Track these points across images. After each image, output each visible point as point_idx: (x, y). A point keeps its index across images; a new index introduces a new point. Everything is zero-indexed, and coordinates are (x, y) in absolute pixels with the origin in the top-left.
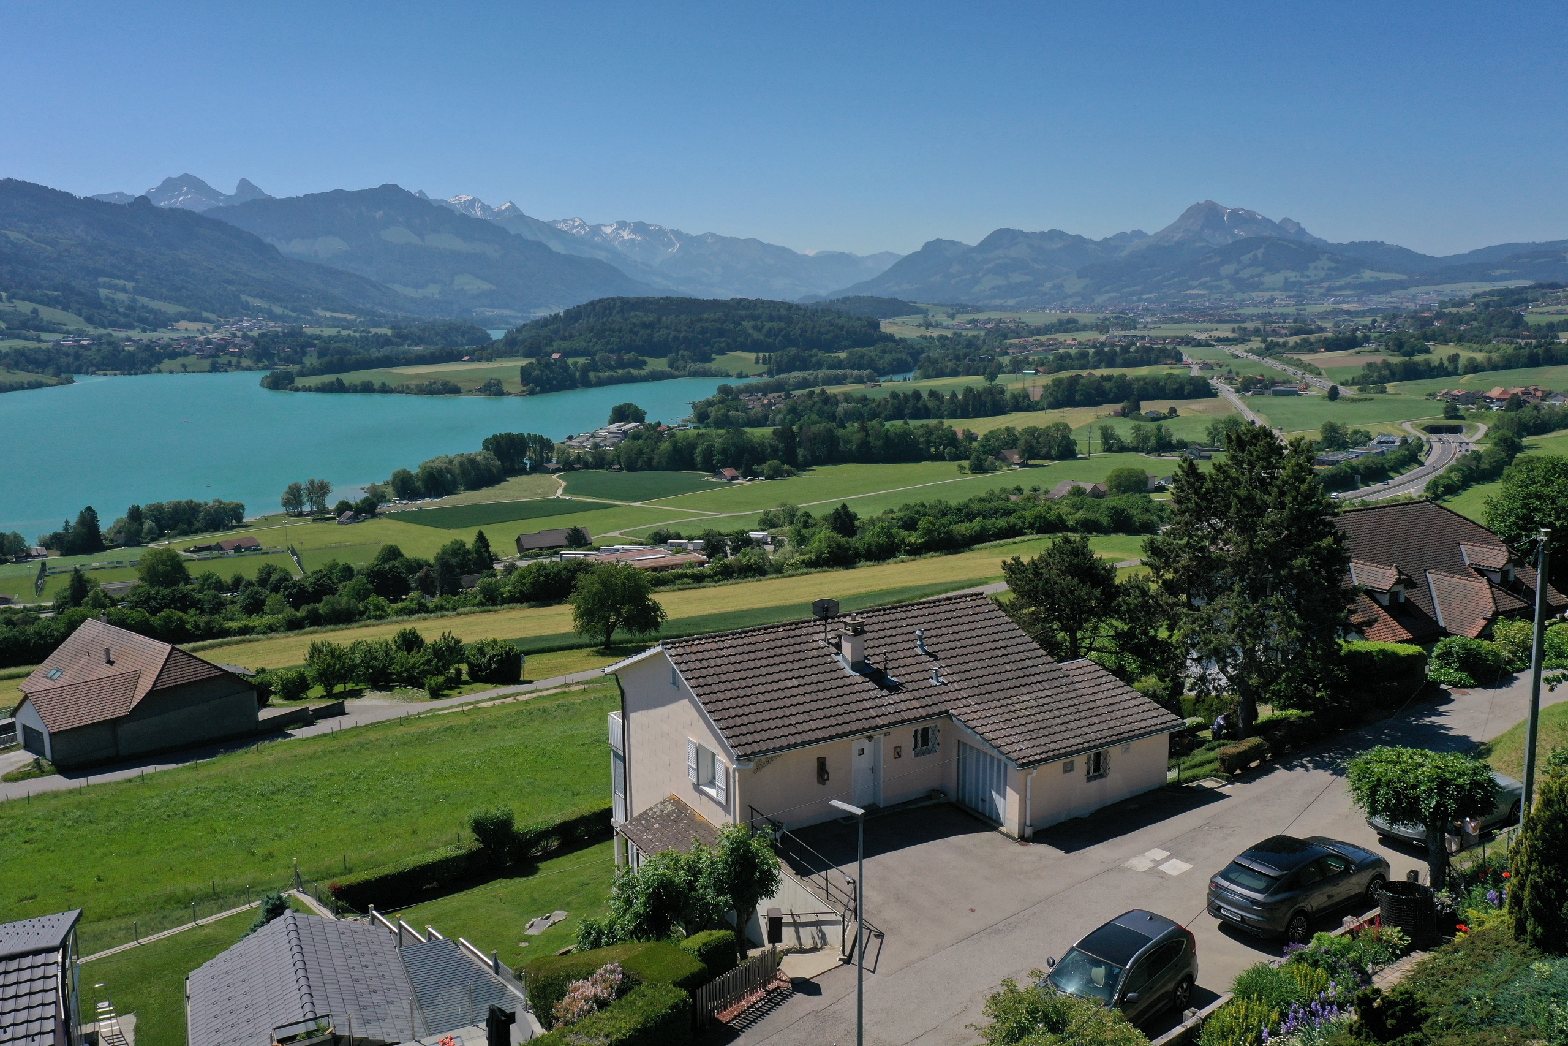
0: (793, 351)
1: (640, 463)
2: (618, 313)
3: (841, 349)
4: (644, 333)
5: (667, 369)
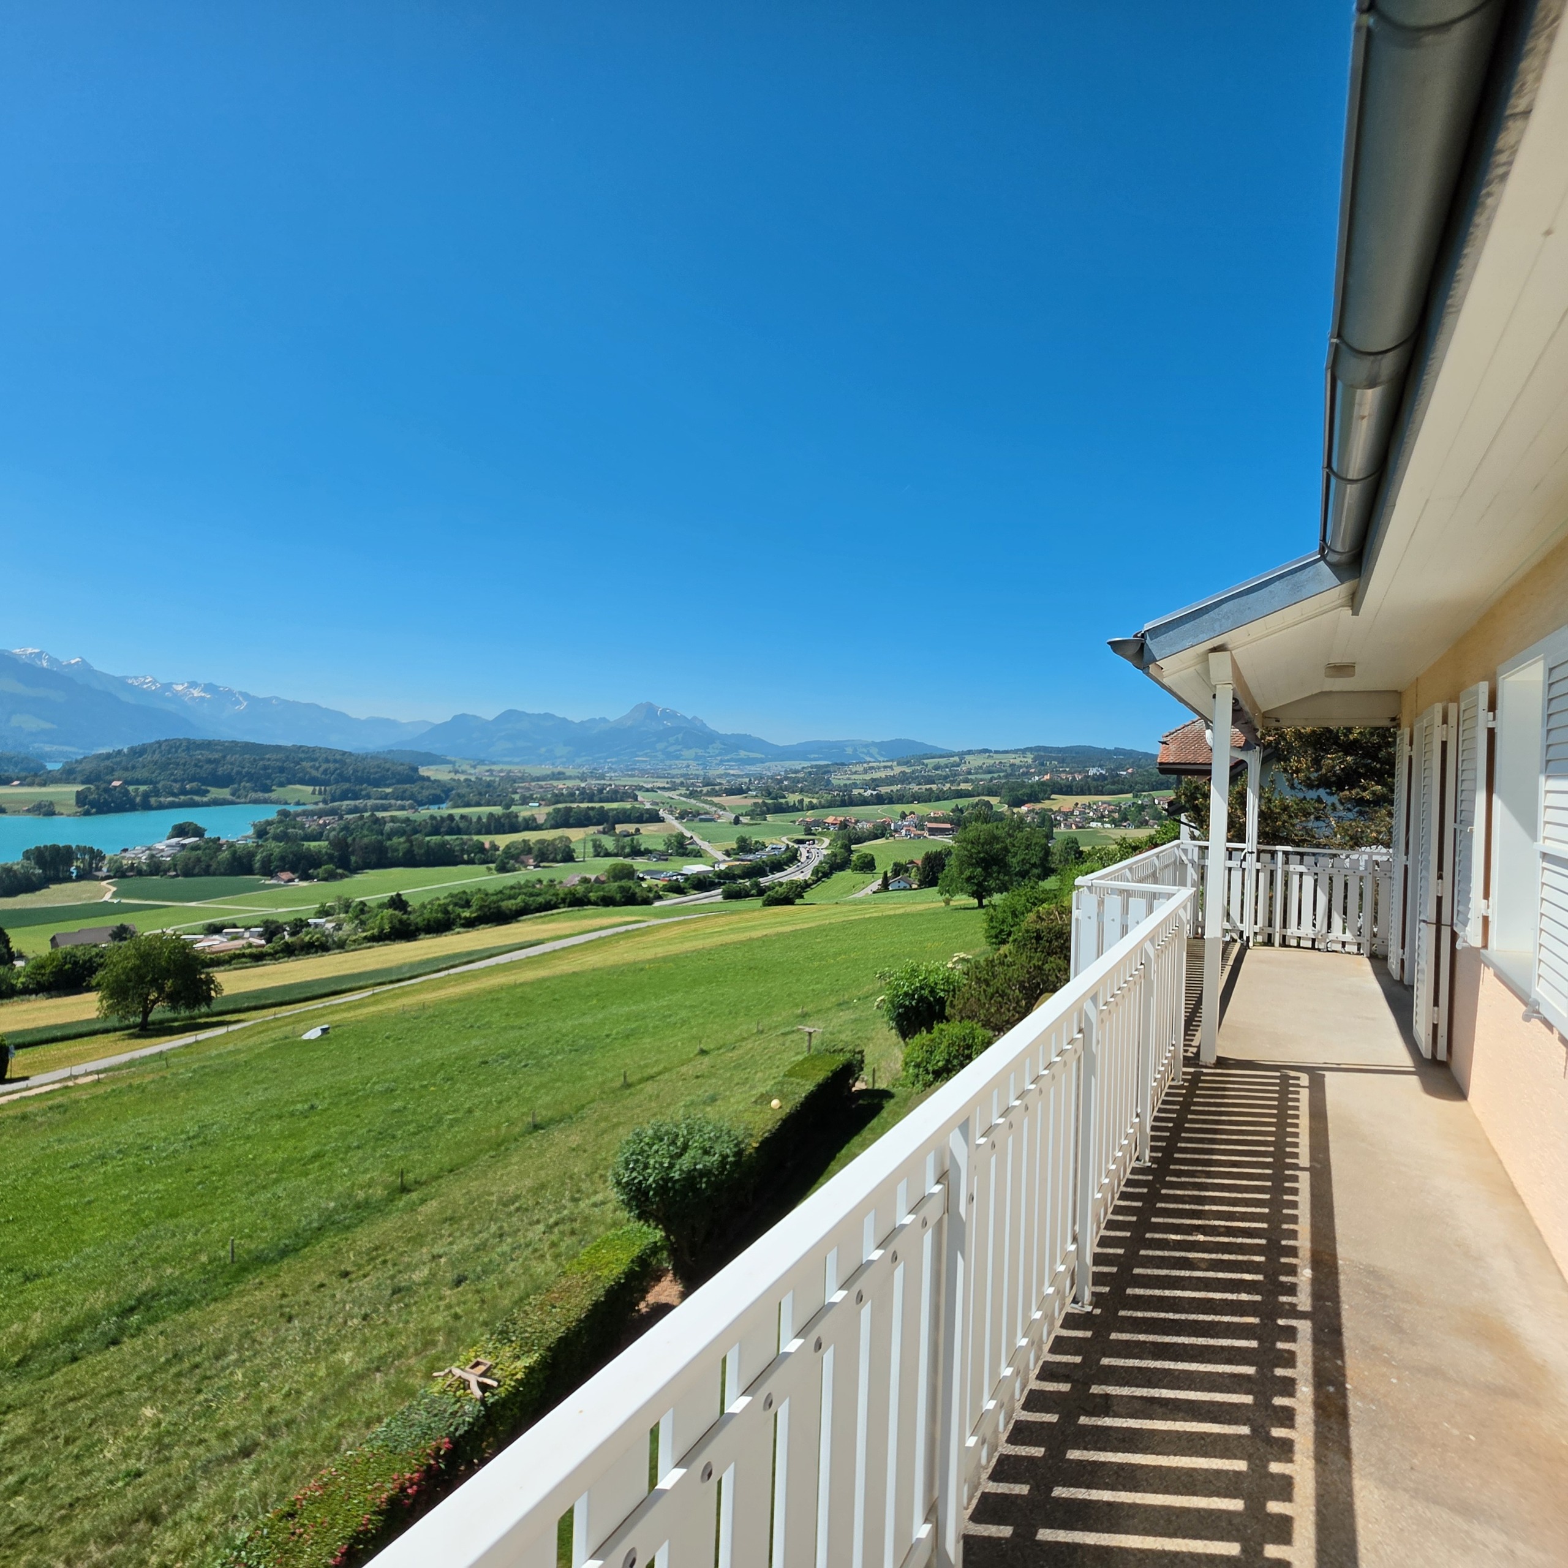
0: (346, 786)
1: (197, 870)
2: (184, 751)
3: (388, 786)
4: (209, 767)
5: (229, 797)
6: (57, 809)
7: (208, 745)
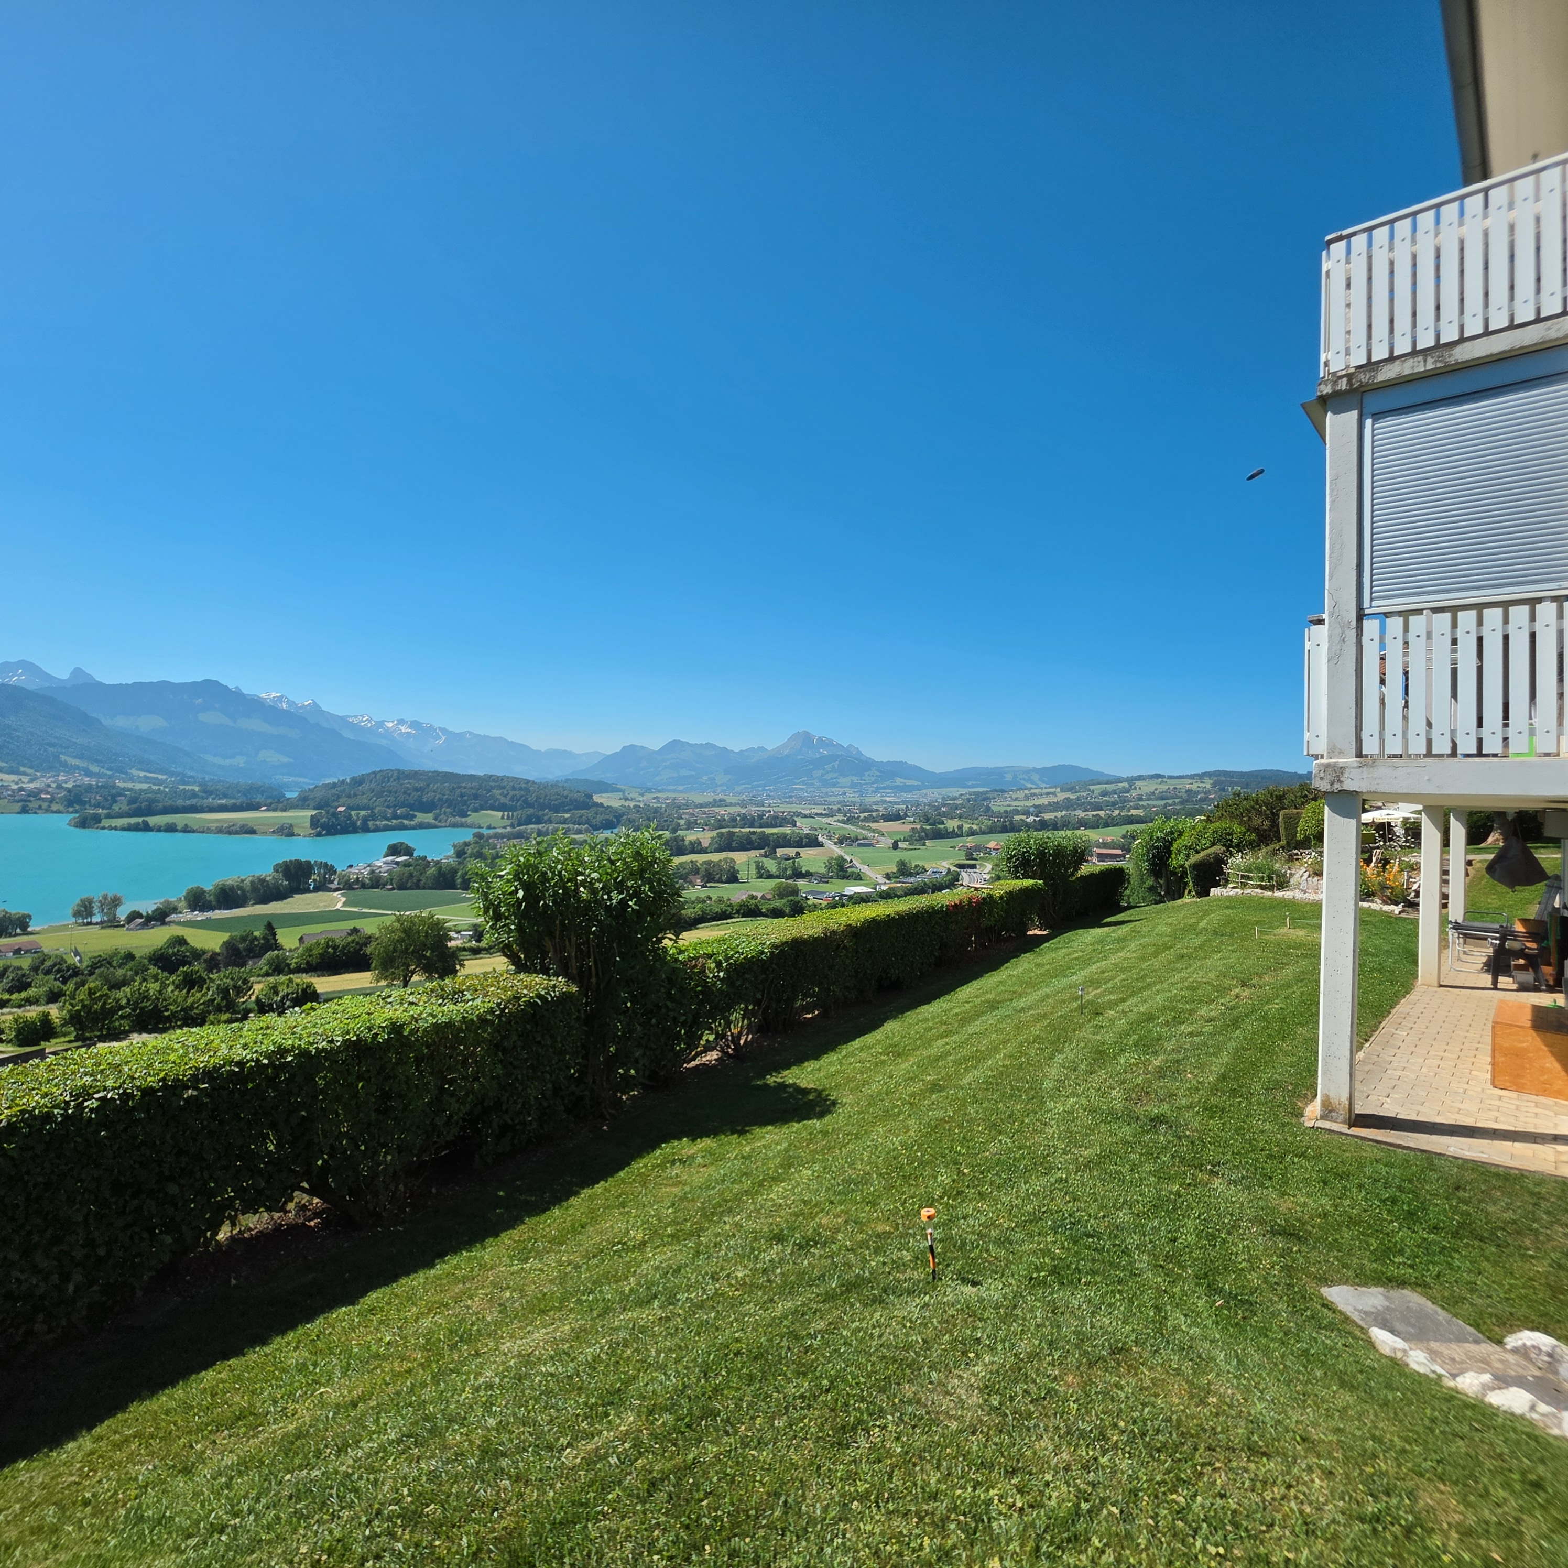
0: (531, 811)
1: (409, 884)
2: (395, 780)
3: (566, 812)
4: (416, 794)
5: (433, 821)
6: (296, 831)
7: (415, 775)
